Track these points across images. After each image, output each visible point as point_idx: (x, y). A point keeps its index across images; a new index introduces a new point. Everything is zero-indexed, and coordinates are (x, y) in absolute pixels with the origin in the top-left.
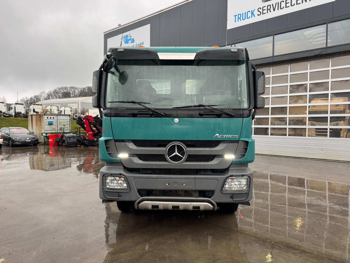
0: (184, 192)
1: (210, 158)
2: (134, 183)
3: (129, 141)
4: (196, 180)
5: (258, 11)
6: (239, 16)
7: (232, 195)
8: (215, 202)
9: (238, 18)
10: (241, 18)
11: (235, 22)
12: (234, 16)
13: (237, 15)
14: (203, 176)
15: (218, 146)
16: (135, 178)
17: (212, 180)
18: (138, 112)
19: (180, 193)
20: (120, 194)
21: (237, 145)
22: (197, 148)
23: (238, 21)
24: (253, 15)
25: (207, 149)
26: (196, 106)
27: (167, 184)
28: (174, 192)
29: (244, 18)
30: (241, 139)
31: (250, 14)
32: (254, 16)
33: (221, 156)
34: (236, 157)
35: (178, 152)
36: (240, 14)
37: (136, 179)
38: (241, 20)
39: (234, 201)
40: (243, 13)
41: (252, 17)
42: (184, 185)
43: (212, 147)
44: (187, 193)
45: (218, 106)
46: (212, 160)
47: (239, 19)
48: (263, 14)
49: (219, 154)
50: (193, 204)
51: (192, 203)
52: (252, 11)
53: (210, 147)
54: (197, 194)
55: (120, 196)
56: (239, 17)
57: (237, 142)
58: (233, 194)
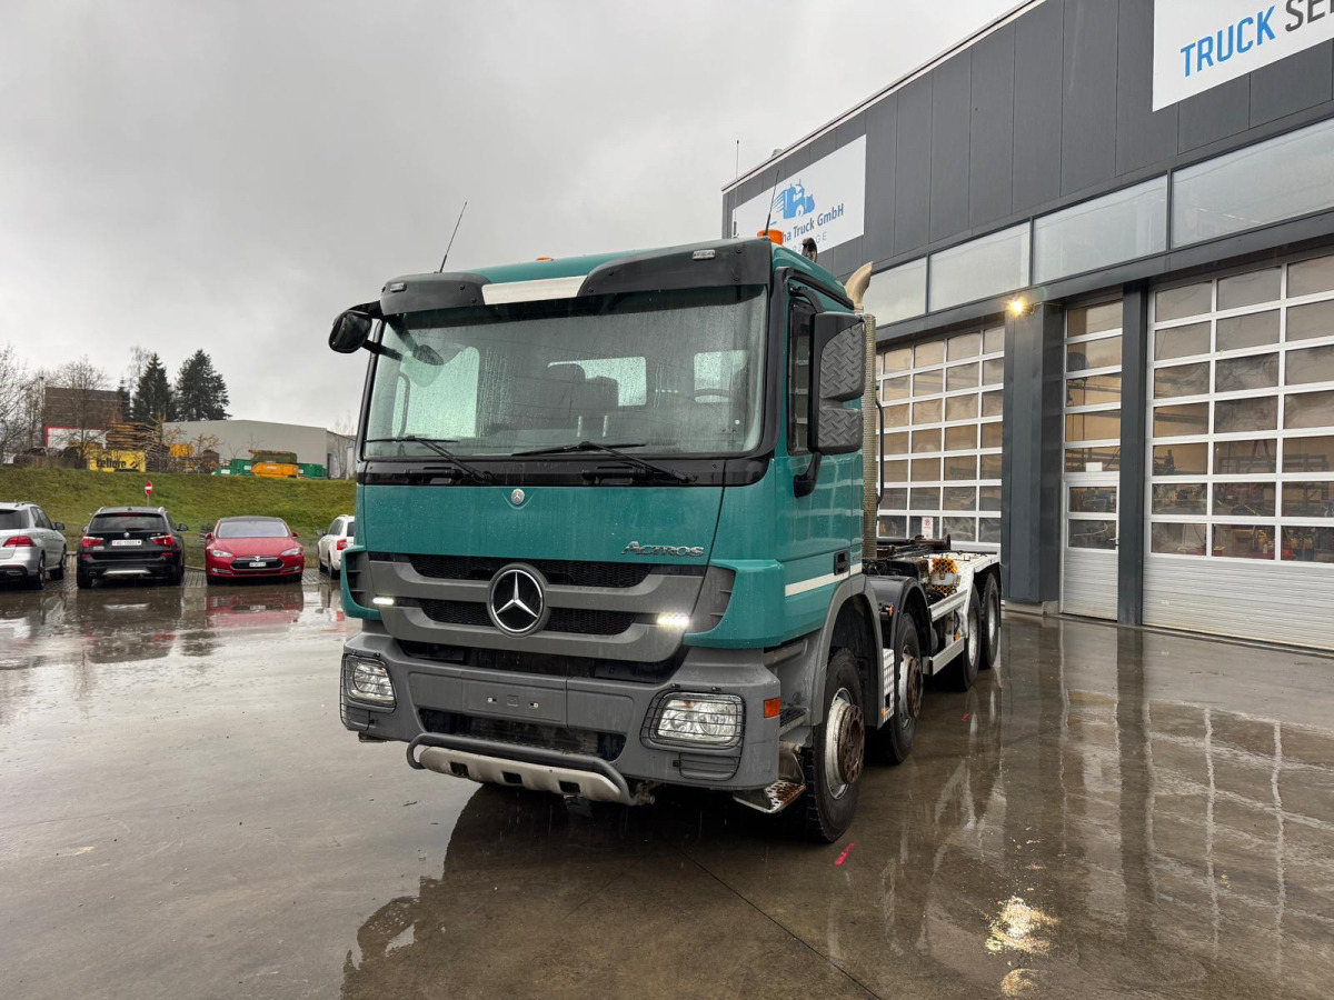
0: (555, 731)
1: (615, 621)
2: (408, 688)
3: (400, 557)
4: (569, 692)
5: (1290, 10)
6: (1205, 46)
7: (676, 758)
8: (622, 774)
9: (1200, 56)
10: (1214, 56)
11: (1188, 74)
12: (1182, 51)
13: (1193, 45)
14: (604, 684)
15: (639, 582)
16: (410, 673)
17: (617, 698)
18: (426, 468)
19: (545, 734)
20: (373, 716)
21: (699, 582)
22: (577, 587)
23: (1200, 68)
24: (1264, 33)
25: (605, 591)
26: (574, 449)
27: (490, 700)
28: (527, 728)
29: (1225, 53)
30: (714, 561)
31: (1250, 32)
32: (1271, 36)
33: (646, 618)
34: (695, 624)
35: (520, 598)
36: (1210, 39)
37: (412, 675)
38: (1211, 63)
39: (684, 780)
40: (1220, 34)
41: (1260, 42)
42: (536, 705)
43: (622, 583)
44: (566, 737)
45: (643, 445)
46: (621, 630)
47: (1205, 61)
48: (1311, 19)
49: (640, 611)
50: (557, 774)
51: (555, 769)
52: (1260, 15)
53: (616, 586)
54: (592, 744)
55: (372, 722)
56: (1202, 52)
57: (701, 570)
58: (681, 754)
